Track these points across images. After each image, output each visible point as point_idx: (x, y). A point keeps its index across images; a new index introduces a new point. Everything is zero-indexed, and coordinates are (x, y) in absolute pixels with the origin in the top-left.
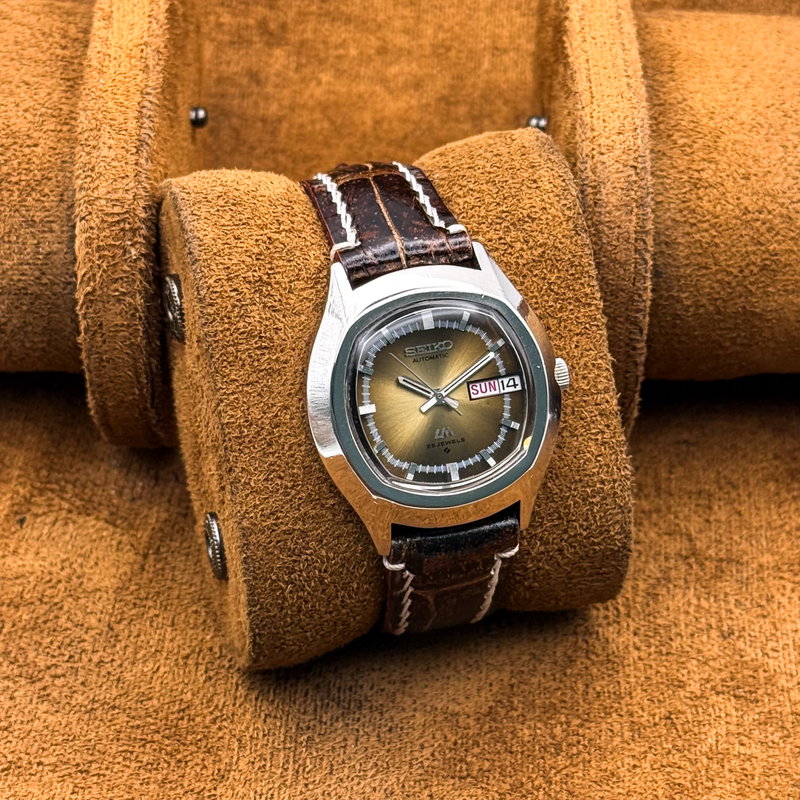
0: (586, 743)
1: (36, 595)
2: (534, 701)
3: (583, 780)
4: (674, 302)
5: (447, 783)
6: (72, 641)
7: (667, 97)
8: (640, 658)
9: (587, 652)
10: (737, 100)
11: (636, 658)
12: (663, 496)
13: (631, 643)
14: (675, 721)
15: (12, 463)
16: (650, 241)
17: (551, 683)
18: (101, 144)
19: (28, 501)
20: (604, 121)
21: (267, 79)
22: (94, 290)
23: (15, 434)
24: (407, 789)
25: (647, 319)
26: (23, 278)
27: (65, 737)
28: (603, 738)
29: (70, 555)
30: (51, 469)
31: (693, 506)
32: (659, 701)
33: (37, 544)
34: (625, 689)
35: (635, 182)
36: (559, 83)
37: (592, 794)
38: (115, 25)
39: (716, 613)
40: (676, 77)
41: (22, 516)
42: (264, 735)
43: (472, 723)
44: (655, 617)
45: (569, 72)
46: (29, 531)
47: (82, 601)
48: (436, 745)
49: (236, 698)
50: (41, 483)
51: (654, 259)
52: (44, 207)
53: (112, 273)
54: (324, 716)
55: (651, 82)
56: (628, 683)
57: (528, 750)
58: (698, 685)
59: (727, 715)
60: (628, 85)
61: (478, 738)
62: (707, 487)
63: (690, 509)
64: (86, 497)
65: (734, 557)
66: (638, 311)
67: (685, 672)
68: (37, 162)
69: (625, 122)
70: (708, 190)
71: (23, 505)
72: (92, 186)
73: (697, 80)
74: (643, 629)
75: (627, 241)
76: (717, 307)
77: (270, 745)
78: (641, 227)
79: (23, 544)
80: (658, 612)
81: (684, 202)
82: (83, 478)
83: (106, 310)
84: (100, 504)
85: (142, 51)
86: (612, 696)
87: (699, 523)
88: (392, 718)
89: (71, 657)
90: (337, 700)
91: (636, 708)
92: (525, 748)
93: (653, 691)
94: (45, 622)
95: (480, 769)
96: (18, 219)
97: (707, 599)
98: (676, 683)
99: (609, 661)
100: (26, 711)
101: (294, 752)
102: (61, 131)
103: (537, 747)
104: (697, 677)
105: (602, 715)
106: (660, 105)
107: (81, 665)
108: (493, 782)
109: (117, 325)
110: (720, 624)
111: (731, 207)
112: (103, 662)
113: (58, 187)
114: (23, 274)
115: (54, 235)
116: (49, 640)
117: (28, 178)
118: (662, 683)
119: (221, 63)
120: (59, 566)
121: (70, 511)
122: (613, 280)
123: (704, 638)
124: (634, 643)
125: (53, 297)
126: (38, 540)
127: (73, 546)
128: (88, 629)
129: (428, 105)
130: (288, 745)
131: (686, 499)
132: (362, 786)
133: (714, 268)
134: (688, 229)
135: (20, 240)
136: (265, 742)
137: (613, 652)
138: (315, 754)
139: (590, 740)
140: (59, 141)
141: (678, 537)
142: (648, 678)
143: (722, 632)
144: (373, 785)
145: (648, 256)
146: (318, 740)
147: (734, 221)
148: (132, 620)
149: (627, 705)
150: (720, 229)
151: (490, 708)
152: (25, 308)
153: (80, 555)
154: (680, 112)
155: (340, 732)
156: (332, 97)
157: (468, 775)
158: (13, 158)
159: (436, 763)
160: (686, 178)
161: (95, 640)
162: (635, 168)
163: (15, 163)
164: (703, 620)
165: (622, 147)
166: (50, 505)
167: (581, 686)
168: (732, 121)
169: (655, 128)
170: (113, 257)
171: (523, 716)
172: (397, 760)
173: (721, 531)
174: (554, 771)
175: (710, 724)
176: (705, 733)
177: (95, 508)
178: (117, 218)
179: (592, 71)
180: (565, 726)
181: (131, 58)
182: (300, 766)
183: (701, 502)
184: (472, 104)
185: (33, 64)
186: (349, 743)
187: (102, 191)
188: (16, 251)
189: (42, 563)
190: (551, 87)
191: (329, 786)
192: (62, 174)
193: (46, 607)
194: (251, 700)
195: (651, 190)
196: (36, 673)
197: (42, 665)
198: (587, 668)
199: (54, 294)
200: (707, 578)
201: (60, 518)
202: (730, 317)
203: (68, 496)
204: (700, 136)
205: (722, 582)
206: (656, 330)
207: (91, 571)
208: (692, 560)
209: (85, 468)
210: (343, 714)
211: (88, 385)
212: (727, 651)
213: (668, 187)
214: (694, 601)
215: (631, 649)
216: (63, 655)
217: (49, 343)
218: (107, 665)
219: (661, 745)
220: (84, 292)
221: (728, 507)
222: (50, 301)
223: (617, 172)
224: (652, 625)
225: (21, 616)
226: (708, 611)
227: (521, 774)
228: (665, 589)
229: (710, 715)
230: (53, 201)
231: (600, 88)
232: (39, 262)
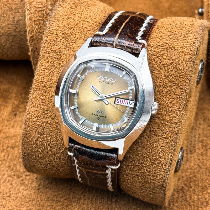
26: (9, 30)
27: (30, 200)
46: (18, 118)
52: (16, 3)
96: (6, 8)
114: (9, 28)
115: (20, 14)
125: (21, 36)
135: (8, 16)
152: (11, 40)
170: (40, 24)
178: (40, 9)
188: (6, 20)
196: (20, 174)
217: (21, 52)
232: (15, 24)
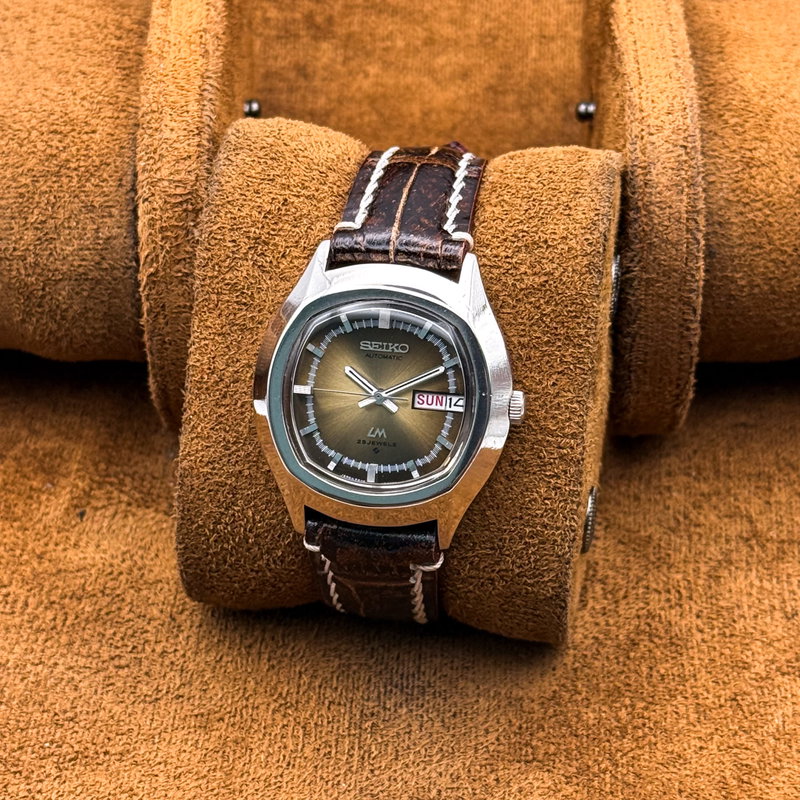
0: (652, 725)
1: (97, 586)
2: (598, 684)
3: (650, 762)
4: (728, 282)
5: (512, 767)
6: (135, 632)
7: (717, 77)
8: (703, 640)
9: (650, 635)
10: (788, 78)
11: (700, 640)
12: (722, 478)
13: (694, 626)
14: (741, 702)
15: (70, 458)
16: (701, 220)
17: (615, 666)
18: (163, 127)
19: (87, 494)
20: (653, 101)
21: (314, 72)
22: (157, 271)
23: (73, 428)
24: (473, 774)
25: (701, 299)
26: (84, 263)
28: (668, 720)
29: (131, 548)
30: (109, 462)
31: (753, 488)
32: (724, 683)
33: (97, 537)
34: (689, 671)
35: (686, 162)
36: (607, 66)
37: (659, 777)
38: (174, 12)
39: (779, 594)
40: (725, 57)
41: (82, 509)
42: (329, 723)
43: (536, 708)
44: (717, 599)
45: (617, 54)
46: (89, 523)
47: (145, 592)
48: (501, 730)
49: (299, 686)
50: (100, 476)
51: (707, 240)
52: (103, 192)
53: (176, 254)
54: (388, 702)
55: (700, 63)
56: (692, 665)
57: (594, 733)
58: (763, 666)
59: (793, 695)
60: (677, 65)
61: (542, 722)
62: (766, 469)
63: (749, 492)
64: (145, 490)
65: (795, 538)
66: (692, 291)
67: (749, 653)
68: (96, 148)
69: (674, 102)
70: (760, 170)
71: (82, 498)
72: (155, 167)
73: (747, 59)
74: (705, 611)
75: (678, 221)
76: (772, 287)
77: (335, 732)
78: (692, 207)
79: (84, 538)
80: (721, 594)
81: (737, 181)
82: (142, 471)
83: (169, 291)
84: (159, 496)
85: (201, 37)
86: (677, 679)
87: (759, 505)
88: (456, 704)
89: (134, 648)
90: (400, 687)
91: (701, 690)
92: (590, 732)
93: (717, 673)
94: (107, 614)
95: (547, 753)
96: (77, 205)
97: (770, 581)
98: (741, 665)
99: (672, 644)
100: (91, 701)
101: (359, 738)
102: (118, 117)
103: (602, 731)
104: (761, 658)
105: (667, 697)
106: (709, 86)
107: (144, 655)
108: (559, 765)
109: (179, 306)
110: (783, 605)
111: (784, 186)
112: (166, 652)
113: (117, 172)
114: (84, 260)
115: (113, 219)
116: (112, 631)
117: (86, 164)
118: (727, 665)
119: (268, 57)
120: (120, 559)
121: (129, 504)
122: (665, 260)
123: (768, 620)
124: (697, 626)
125: (113, 282)
126: (98, 532)
127: (133, 538)
128: (150, 620)
129: (476, 95)
130: (353, 732)
131: (745, 481)
132: (427, 771)
133: (768, 247)
134: (741, 208)
135: (80, 226)
136: (330, 729)
137: (677, 635)
138: (380, 740)
139: (656, 722)
140: (116, 127)
141: (738, 520)
142: (712, 660)
143: (786, 613)
144: (438, 770)
145: (700, 236)
146: (382, 727)
147: (788, 200)
148: (194, 610)
149: (692, 687)
150: (774, 208)
151: (554, 692)
152: (85, 294)
153: (140, 547)
154: (731, 91)
155: (404, 718)
156: (380, 89)
157: (534, 759)
158: (71, 144)
159: (501, 748)
160: (738, 157)
161: (158, 631)
162: (685, 147)
163: (74, 149)
164: (766, 602)
165: (671, 127)
166: (109, 499)
167: (644, 669)
168: (783, 100)
169: (705, 108)
170: (176, 238)
171: (588, 700)
172: (462, 745)
173: (782, 513)
174: (620, 754)
175: (776, 705)
176: (772, 715)
177: (153, 501)
178: (179, 199)
179: (639, 53)
180: (629, 709)
181: (191, 43)
182: (365, 752)
183: (761, 484)
184: (520, 93)
185: (89, 55)
186: (413, 729)
187: (164, 172)
188: (76, 236)
189: (103, 556)
190: (599, 71)
191: (395, 771)
192: (120, 159)
193: (108, 599)
194: (314, 688)
195: (702, 169)
196: (100, 663)
197: (105, 656)
198: (650, 651)
199: (115, 279)
200: (769, 559)
201: (119, 511)
202: (785, 297)
203: (126, 489)
204: (752, 115)
205: (783, 563)
206: (711, 311)
207: (151, 563)
208: (754, 542)
209: (143, 461)
210: (407, 700)
211: (150, 368)
212: (791, 632)
213: (720, 167)
214: (757, 583)
215: (694, 631)
216: (126, 646)
217: (109, 329)
218: (170, 656)
219: (727, 726)
220: (147, 274)
221: (788, 489)
222: (110, 286)
223: (668, 153)
224: (714, 608)
225: (83, 608)
226: (771, 592)
227: (587, 757)
228: (727, 571)
229: (776, 696)
230: (111, 186)
231: (648, 69)
232: (99, 247)
